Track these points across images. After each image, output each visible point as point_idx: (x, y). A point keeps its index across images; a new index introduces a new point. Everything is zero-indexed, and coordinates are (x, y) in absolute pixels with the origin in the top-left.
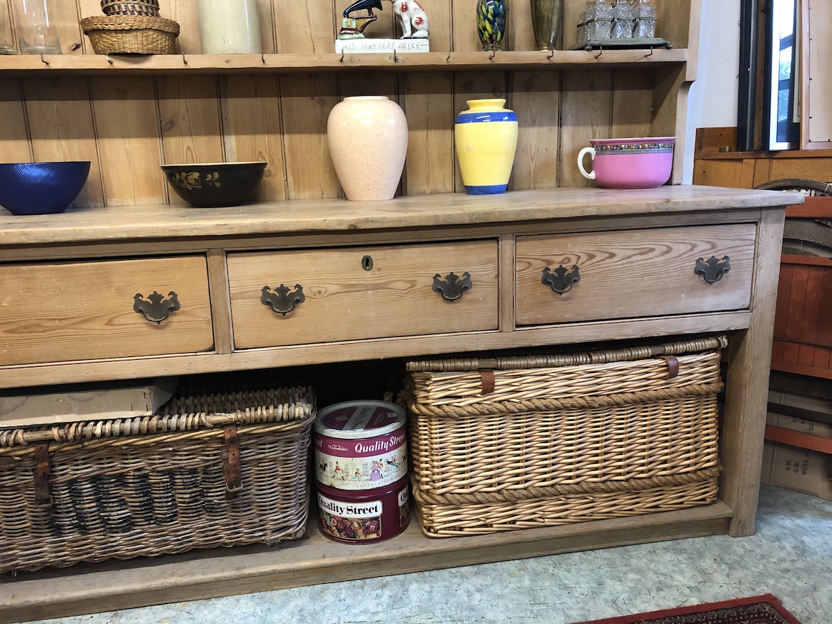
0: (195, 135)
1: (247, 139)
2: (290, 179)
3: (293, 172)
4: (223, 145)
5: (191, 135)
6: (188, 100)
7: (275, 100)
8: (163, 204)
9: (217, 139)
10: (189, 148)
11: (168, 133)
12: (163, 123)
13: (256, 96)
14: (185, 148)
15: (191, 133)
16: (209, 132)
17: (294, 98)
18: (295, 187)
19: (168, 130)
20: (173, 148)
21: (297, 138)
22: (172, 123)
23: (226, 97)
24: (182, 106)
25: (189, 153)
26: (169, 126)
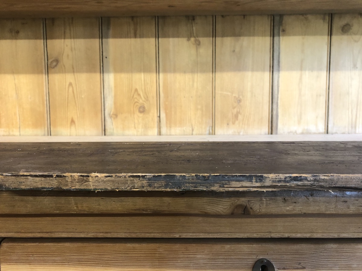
0: (77, 72)
1: (124, 76)
2: (163, 115)
3: (166, 109)
4: (103, 81)
5: (74, 72)
6: (72, 40)
7: (153, 40)
8: (44, 135)
9: (97, 76)
10: (70, 84)
11: (53, 70)
12: (50, 61)
13: (135, 37)
14: (68, 84)
15: (74, 70)
16: (90, 70)
17: (171, 39)
18: (167, 123)
19: (54, 68)
20: (57, 84)
21: (170, 76)
22: (57, 61)
23: (107, 37)
24: (67, 46)
25: (71, 89)
26: (54, 64)
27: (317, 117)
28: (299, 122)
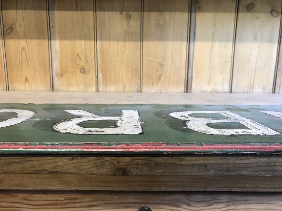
0: (28, 39)
1: (67, 43)
2: (100, 76)
3: (102, 70)
4: (50, 47)
5: (26, 38)
6: (24, 11)
7: (91, 13)
8: (4, 90)
9: (45, 42)
10: (24, 48)
11: (8, 36)
12: (5, 29)
13: (77, 10)
14: (21, 48)
15: (26, 37)
16: (40, 37)
17: (107, 13)
18: (103, 82)
19: (9, 34)
20: (12, 48)
21: (106, 44)
22: (11, 29)
23: (53, 10)
24: (19, 16)
25: (24, 53)
26: (9, 31)
27: (223, 80)
28: (209, 83)
